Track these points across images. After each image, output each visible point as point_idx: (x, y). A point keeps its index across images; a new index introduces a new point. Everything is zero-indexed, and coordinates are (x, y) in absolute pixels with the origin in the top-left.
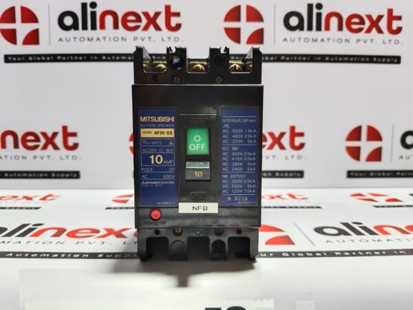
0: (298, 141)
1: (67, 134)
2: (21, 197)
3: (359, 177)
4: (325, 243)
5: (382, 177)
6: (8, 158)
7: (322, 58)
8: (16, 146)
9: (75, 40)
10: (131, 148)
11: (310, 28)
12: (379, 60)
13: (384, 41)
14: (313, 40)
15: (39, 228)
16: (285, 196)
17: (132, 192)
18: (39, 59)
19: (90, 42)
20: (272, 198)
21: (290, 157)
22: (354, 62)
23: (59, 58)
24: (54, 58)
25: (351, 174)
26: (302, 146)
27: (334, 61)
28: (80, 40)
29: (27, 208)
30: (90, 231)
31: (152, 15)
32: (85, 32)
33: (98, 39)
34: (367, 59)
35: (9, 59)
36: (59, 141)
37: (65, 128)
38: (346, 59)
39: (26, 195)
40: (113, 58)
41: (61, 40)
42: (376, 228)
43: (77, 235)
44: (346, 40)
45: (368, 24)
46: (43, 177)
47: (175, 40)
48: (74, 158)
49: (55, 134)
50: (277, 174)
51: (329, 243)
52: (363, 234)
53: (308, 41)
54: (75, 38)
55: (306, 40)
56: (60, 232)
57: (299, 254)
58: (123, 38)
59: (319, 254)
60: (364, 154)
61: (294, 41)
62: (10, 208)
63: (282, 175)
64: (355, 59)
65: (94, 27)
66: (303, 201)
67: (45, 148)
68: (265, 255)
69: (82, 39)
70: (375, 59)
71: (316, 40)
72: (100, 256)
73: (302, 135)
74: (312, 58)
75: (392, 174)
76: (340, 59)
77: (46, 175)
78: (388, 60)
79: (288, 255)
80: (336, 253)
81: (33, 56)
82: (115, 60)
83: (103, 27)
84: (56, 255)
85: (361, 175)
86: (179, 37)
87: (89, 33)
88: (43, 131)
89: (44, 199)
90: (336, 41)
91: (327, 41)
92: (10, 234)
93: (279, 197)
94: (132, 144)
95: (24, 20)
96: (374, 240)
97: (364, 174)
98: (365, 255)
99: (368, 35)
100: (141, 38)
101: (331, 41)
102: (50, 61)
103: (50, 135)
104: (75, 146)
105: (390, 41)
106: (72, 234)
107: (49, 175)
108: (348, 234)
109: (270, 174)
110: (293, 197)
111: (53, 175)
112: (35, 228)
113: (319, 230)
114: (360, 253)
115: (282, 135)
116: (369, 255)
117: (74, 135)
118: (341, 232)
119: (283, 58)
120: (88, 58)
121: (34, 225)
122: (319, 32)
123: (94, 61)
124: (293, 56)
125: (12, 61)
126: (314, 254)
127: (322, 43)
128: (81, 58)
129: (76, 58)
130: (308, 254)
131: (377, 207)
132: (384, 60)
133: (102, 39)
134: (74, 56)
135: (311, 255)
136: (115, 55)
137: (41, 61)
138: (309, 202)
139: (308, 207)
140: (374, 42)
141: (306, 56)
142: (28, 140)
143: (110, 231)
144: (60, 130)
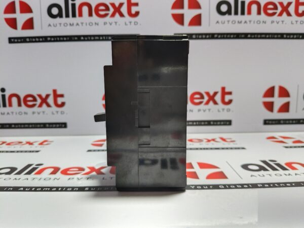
0: (227, 98)
1: (56, 95)
2: (24, 143)
3: (272, 124)
4: (250, 177)
5: (289, 124)
6: (14, 114)
7: (245, 36)
8: (19, 105)
9: (60, 26)
10: (103, 105)
11: (236, 13)
12: (288, 37)
13: (292, 22)
14: (238, 22)
15: (41, 167)
16: (218, 140)
17: (105, 137)
18: (34, 40)
19: (71, 27)
20: (209, 141)
21: (221, 111)
22: (269, 38)
23: (49, 39)
24: (45, 39)
25: (267, 122)
26: (230, 102)
27: (254, 38)
28: (64, 25)
29: (30, 152)
30: (77, 169)
31: (117, 5)
32: (67, 19)
33: (77, 24)
34: (279, 36)
35: (12, 40)
36: (51, 100)
37: (55, 91)
38: (263, 36)
39: (28, 141)
40: (89, 38)
41: (50, 25)
42: (287, 164)
43: (69, 172)
44: (263, 22)
45: (280, 9)
46: (40, 127)
47: (135, 24)
48: (62, 113)
49: (48, 96)
50: (212, 123)
51: (253, 177)
53: (235, 23)
54: (60, 24)
56: (56, 170)
57: (231, 186)
58: (96, 23)
59: (246, 186)
60: (276, 107)
61: (224, 23)
62: (18, 152)
63: (215, 123)
64: (270, 36)
65: (74, 15)
66: (232, 143)
67: (40, 106)
68: (207, 187)
69: (66, 25)
70: (285, 36)
71: (241, 22)
72: (87, 189)
73: (230, 93)
74: (238, 36)
75: (297, 121)
76: (259, 36)
77: (42, 126)
78: (295, 36)
79: (223, 187)
80: (259, 185)
81: (29, 38)
82: (91, 40)
83: (81, 15)
84: (55, 189)
85: (274, 122)
86: (138, 21)
87: (71, 20)
88: (39, 93)
89: (41, 144)
91: (249, 22)
92: (19, 173)
93: (213, 140)
94: (104, 102)
95: (22, 11)
96: (286, 175)
97: (277, 122)
98: (280, 187)
99: (280, 17)
100: (109, 23)
101: (252, 22)
102: (43, 41)
103: (44, 96)
104: (63, 104)
105: (297, 22)
106: (65, 172)
107: (44, 126)
108: (266, 170)
109: (206, 123)
110: (224, 140)
111: (47, 126)
113: (245, 167)
114: (276, 185)
115: (216, 93)
116: (283, 186)
117: (62, 96)
118: (261, 168)
119: (216, 36)
120: (70, 38)
121: (36, 165)
122: (243, 16)
123: (75, 40)
124: (224, 34)
125: (14, 42)
126: (242, 186)
127: (245, 24)
128: (65, 39)
129: (61, 39)
130: (238, 186)
131: (286, 147)
132: (292, 36)
133: (80, 24)
134: (60, 37)
135: (240, 186)
136: (91, 36)
137: (36, 42)
138: (236, 144)
139: (236, 148)
140: (284, 23)
141: (234, 34)
142: (28, 101)
143: (92, 169)
144: (51, 93)
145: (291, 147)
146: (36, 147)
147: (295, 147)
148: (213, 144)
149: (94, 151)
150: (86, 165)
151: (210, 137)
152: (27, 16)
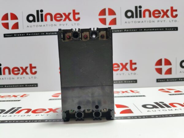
0: (134, 66)
1: (32, 67)
2: (12, 96)
4: (147, 112)
6: (6, 79)
7: (143, 30)
9: (34, 27)
12: (168, 29)
13: (170, 21)
14: (138, 22)
15: (20, 109)
16: (129, 91)
17: (60, 92)
18: (18, 35)
19: (40, 27)
20: (123, 92)
21: (131, 74)
23: (27, 34)
24: (25, 35)
25: (158, 81)
26: (136, 69)
28: (36, 26)
29: (15, 101)
30: (42, 110)
31: (67, 14)
32: (38, 23)
33: (44, 26)
34: (163, 29)
35: (6, 36)
36: (28, 70)
37: (31, 65)
38: (153, 29)
39: (14, 95)
41: (28, 26)
42: (170, 104)
43: (36, 112)
44: (153, 21)
45: (162, 14)
47: (78, 25)
48: (35, 78)
49: (27, 68)
51: (149, 112)
52: (164, 107)
53: (136, 22)
55: (135, 22)
56: (29, 111)
57: (135, 117)
58: (55, 25)
59: (144, 117)
60: (164, 71)
61: (130, 23)
62: (7, 101)
63: (127, 82)
64: (158, 29)
65: (42, 21)
66: (137, 93)
67: (22, 74)
68: (120, 118)
69: (37, 26)
70: (166, 29)
71: (140, 22)
72: (46, 121)
73: (135, 64)
74: (138, 30)
75: (177, 80)
76: (151, 30)
78: (172, 29)
79: (130, 118)
80: (152, 116)
81: (16, 34)
82: (52, 35)
83: (46, 20)
84: (27, 121)
85: (163, 81)
87: (40, 23)
88: (21, 66)
89: (22, 96)
90: (148, 22)
91: (144, 22)
93: (126, 92)
95: (12, 19)
96: (169, 110)
98: (165, 117)
100: (63, 24)
101: (146, 22)
102: (24, 36)
103: (24, 68)
104: (36, 73)
105: (173, 20)
106: (34, 112)
107: (24, 86)
108: (157, 108)
109: (122, 82)
110: (132, 92)
111: (26, 86)
112: (18, 110)
113: (144, 106)
114: (163, 116)
115: (127, 64)
116: (167, 117)
117: (35, 67)
118: (154, 107)
119: (125, 30)
120: (40, 34)
121: (17, 108)
122: (140, 19)
123: (42, 35)
124: (130, 29)
125: (7, 37)
126: (142, 117)
127: (142, 23)
128: (37, 34)
129: (35, 34)
130: (139, 117)
131: (170, 95)
132: (170, 29)
133: (46, 26)
134: (34, 33)
135: (141, 117)
136: (52, 32)
137: (20, 36)
138: (140, 94)
139: (139, 96)
140: (165, 21)
141: (136, 29)
142: (15, 71)
143: (51, 110)
144: (29, 66)
145: (173, 95)
146: (19, 98)
147: (176, 94)
148: (126, 94)
149: (53, 99)
150: (47, 108)
151: (124, 90)
152: (15, 21)
